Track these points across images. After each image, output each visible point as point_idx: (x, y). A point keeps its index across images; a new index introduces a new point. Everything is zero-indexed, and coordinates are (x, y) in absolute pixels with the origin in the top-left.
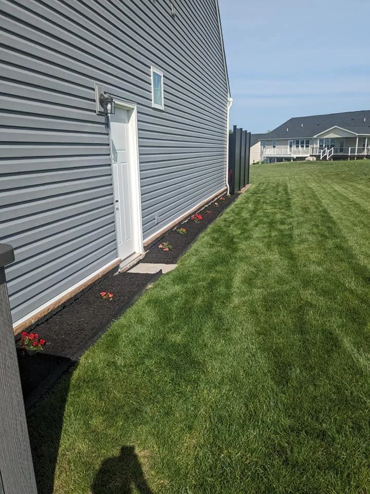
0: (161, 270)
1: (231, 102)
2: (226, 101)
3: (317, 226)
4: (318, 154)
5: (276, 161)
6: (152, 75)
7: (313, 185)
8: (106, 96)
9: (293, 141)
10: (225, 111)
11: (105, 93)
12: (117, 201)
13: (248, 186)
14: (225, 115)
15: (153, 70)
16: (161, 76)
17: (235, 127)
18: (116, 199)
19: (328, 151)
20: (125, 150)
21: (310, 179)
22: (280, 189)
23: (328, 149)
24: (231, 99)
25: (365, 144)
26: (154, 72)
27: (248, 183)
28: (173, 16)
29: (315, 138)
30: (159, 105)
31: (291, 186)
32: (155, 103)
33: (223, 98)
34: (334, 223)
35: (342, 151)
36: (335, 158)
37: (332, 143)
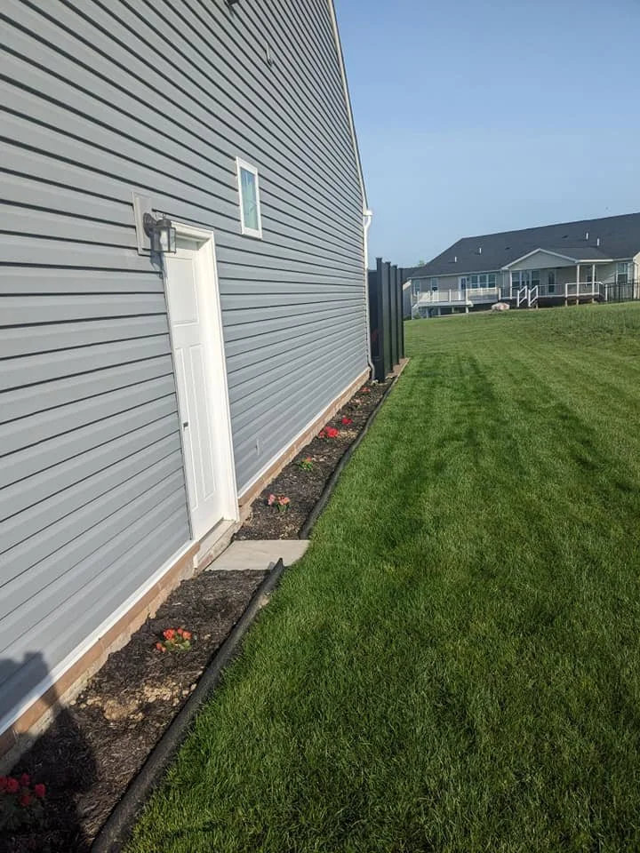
0: (281, 559)
1: (369, 217)
2: (360, 215)
3: (560, 439)
4: (511, 298)
5: (439, 313)
6: (239, 173)
7: (521, 355)
8: (158, 217)
9: (466, 277)
10: (360, 234)
11: (154, 211)
12: (186, 425)
13: (404, 362)
14: (361, 240)
15: (241, 163)
16: (254, 175)
17: (379, 260)
18: (183, 422)
19: (530, 292)
20: (196, 321)
21: (511, 343)
22: (466, 365)
23: (528, 288)
24: (368, 213)
25: (591, 277)
26: (241, 168)
27: (403, 357)
28: (269, 63)
29: (506, 271)
30: (253, 230)
31: (483, 358)
32: (246, 226)
33: (356, 212)
34: (590, 431)
35: (553, 291)
36: (542, 303)
37: (534, 278)
